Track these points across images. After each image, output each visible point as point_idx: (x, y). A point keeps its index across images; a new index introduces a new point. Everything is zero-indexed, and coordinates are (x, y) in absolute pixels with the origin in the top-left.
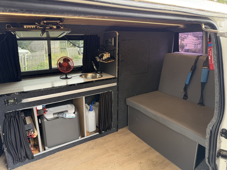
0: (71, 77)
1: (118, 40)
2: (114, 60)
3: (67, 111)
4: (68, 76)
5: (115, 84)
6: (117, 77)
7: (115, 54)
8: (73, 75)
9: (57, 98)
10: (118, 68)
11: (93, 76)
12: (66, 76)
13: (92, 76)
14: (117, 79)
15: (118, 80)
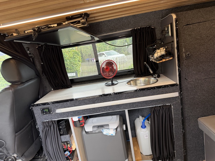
0: (117, 83)
1: (176, 26)
2: (171, 58)
3: (108, 125)
4: (114, 82)
5: (176, 94)
6: (178, 83)
7: (173, 48)
8: (119, 81)
9: (92, 110)
10: (179, 70)
11: (147, 80)
12: (112, 82)
13: (145, 81)
14: (178, 87)
15: (181, 88)
